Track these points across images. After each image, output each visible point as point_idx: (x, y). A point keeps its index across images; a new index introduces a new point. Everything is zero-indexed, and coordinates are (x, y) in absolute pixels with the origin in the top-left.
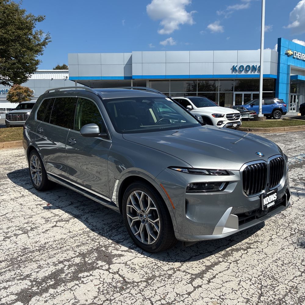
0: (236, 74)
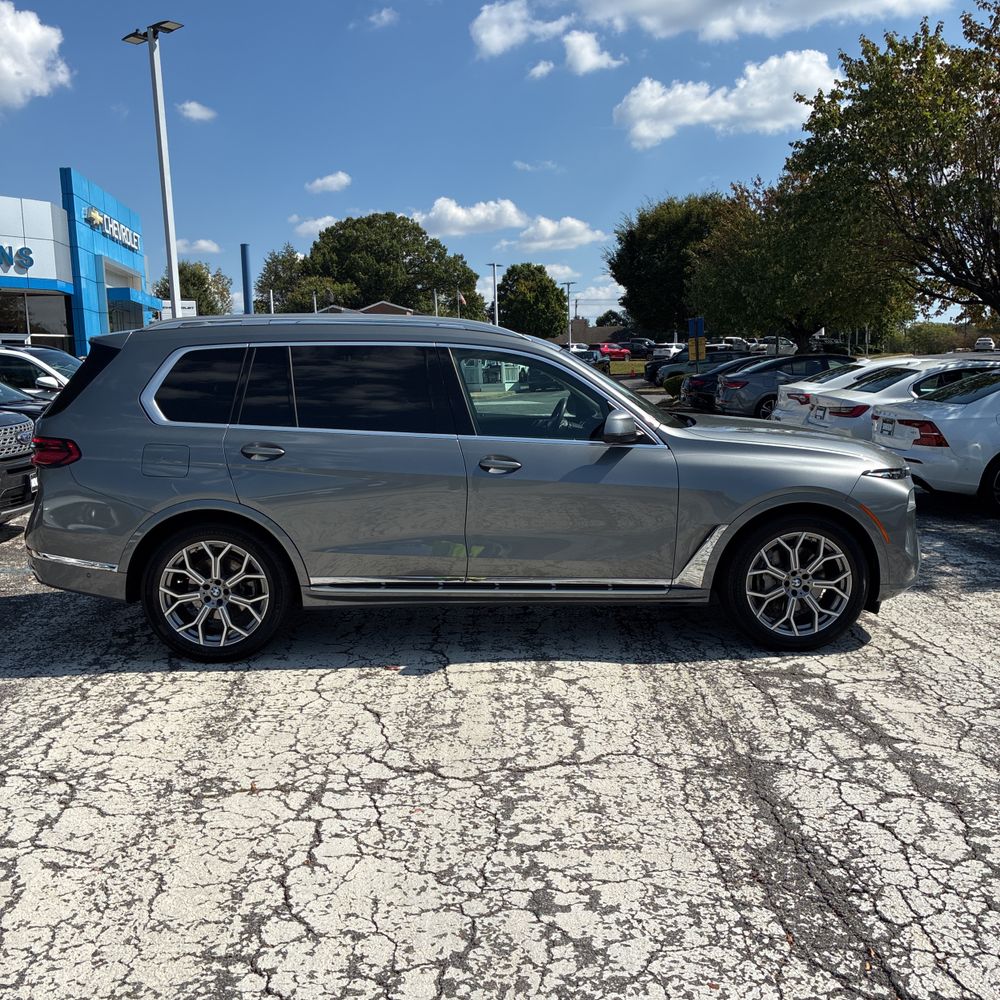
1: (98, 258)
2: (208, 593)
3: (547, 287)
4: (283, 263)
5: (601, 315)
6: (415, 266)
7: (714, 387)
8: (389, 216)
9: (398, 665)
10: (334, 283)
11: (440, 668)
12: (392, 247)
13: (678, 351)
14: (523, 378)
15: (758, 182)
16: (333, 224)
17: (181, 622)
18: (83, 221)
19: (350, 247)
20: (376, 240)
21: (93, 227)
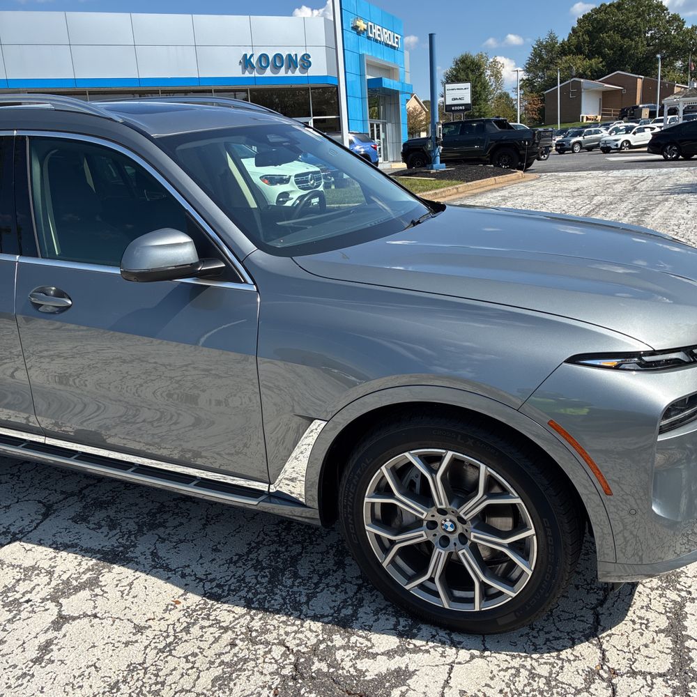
0: (253, 75)
1: (361, 57)
6: (656, 38)
10: (585, 59)
12: (635, 25)
16: (590, 11)
18: (350, 29)
19: (600, 28)
20: (622, 21)
21: (359, 33)
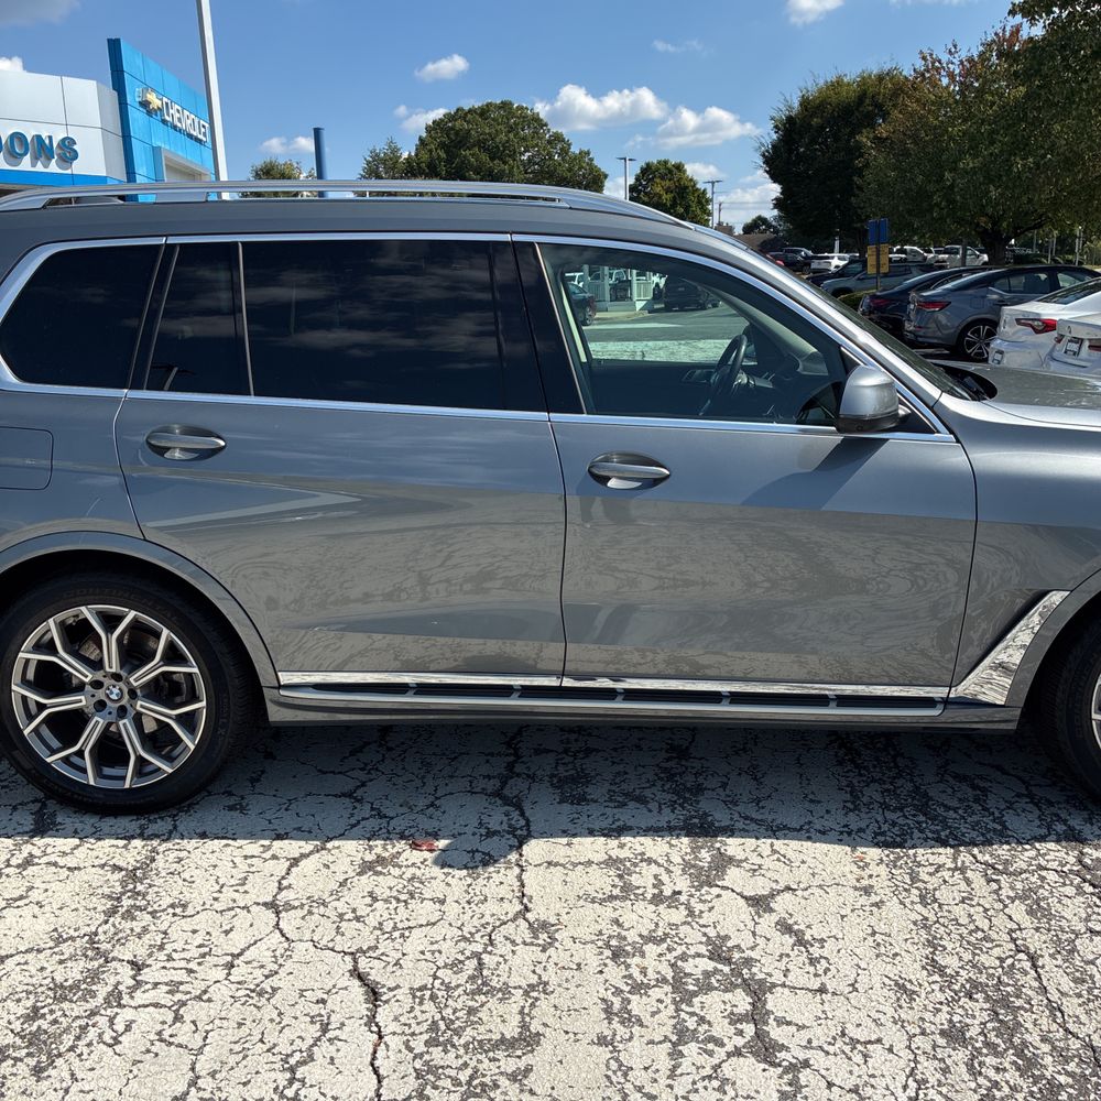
1: (156, 151)
2: (100, 694)
3: (687, 187)
4: (384, 161)
5: (749, 221)
6: (535, 164)
7: (903, 308)
8: (505, 105)
9: (436, 836)
11: (511, 847)
12: (507, 142)
13: (842, 263)
14: (658, 294)
15: (953, 50)
16: (441, 116)
17: (55, 744)
18: (137, 105)
19: (460, 142)
20: (490, 134)
21: (149, 113)
